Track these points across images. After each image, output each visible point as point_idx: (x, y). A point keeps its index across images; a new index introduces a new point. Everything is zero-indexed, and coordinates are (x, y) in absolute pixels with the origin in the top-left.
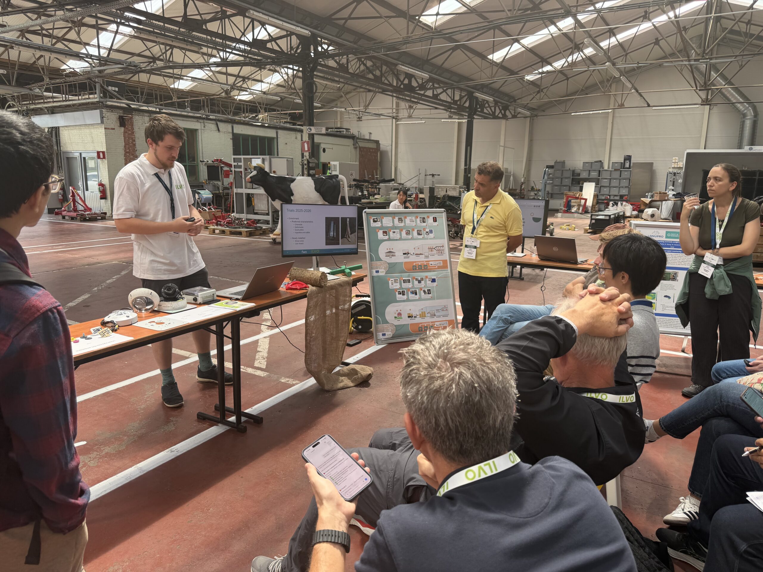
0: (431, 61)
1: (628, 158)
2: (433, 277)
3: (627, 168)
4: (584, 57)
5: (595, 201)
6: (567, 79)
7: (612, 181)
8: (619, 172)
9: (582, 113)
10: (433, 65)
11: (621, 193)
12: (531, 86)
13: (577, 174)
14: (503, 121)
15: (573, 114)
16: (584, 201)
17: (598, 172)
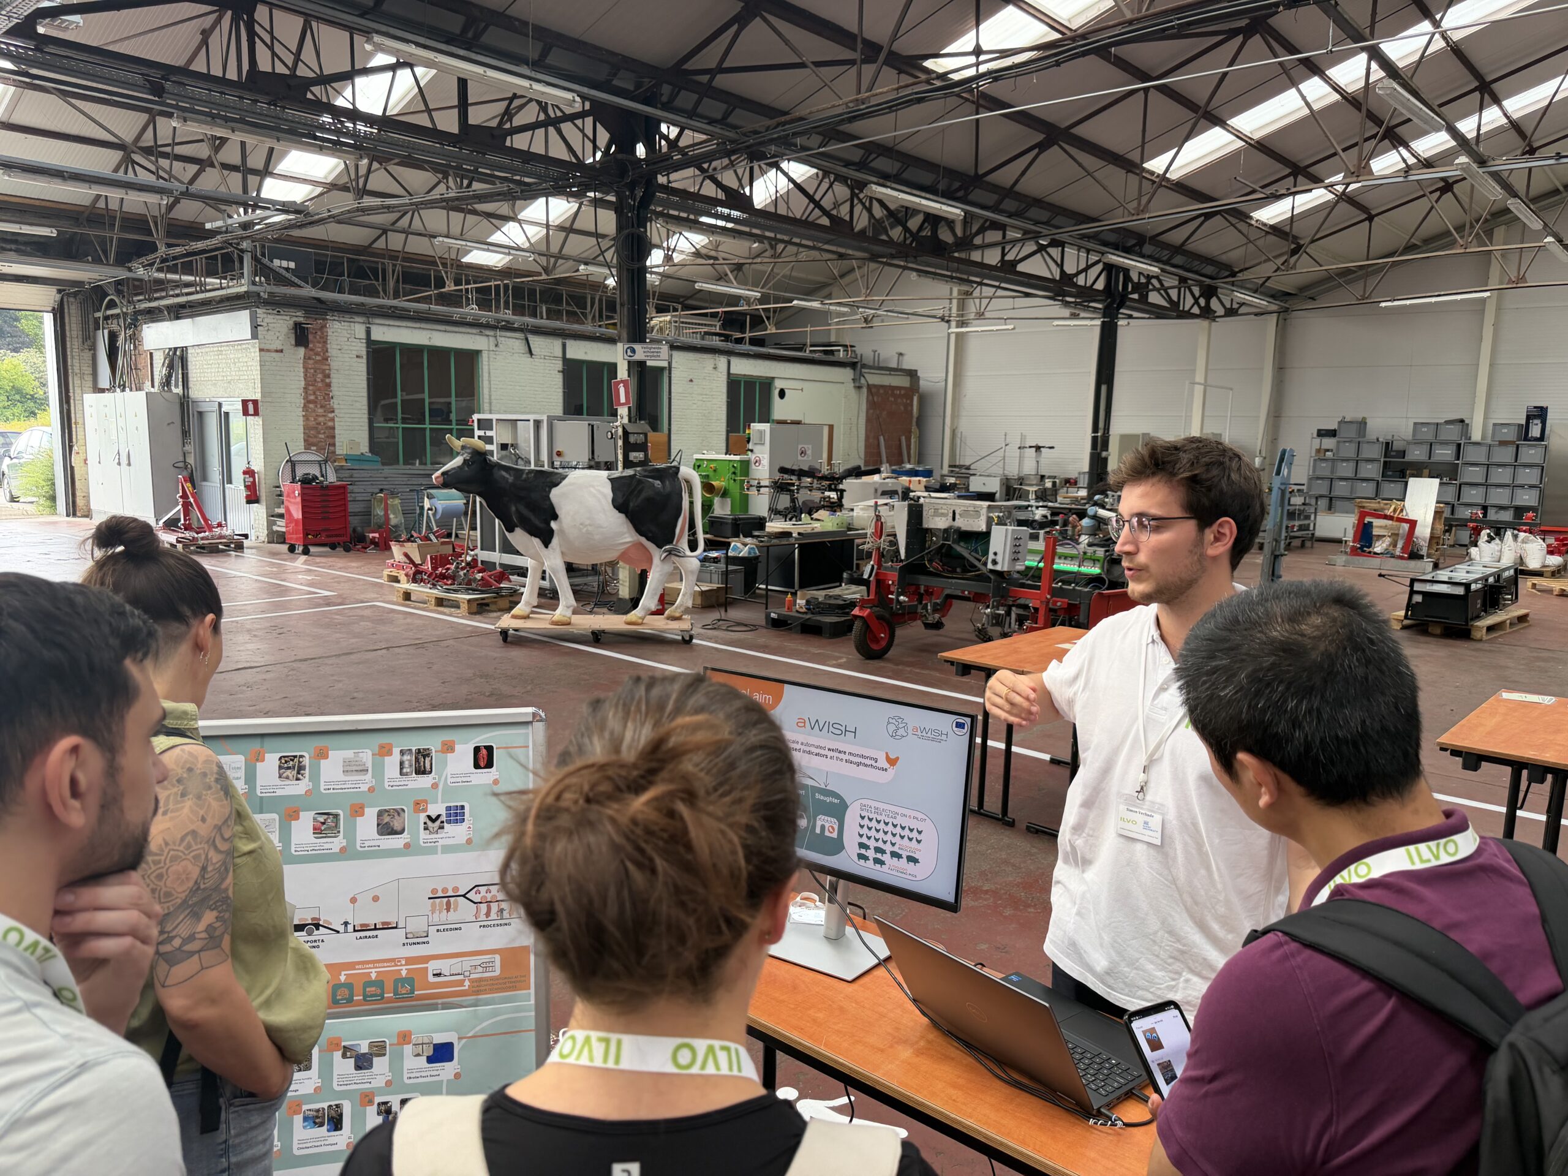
0: (989, 178)
1: (1540, 414)
2: (440, 1038)
3: (1536, 439)
4: (1412, 161)
5: (1440, 527)
6: (1370, 218)
7: (1492, 470)
8: (1511, 450)
9: (1408, 302)
10: (995, 188)
11: (1518, 502)
12: (1272, 238)
13: (1397, 451)
14: (1204, 324)
15: (1383, 305)
16: (1406, 526)
17: (1454, 447)
